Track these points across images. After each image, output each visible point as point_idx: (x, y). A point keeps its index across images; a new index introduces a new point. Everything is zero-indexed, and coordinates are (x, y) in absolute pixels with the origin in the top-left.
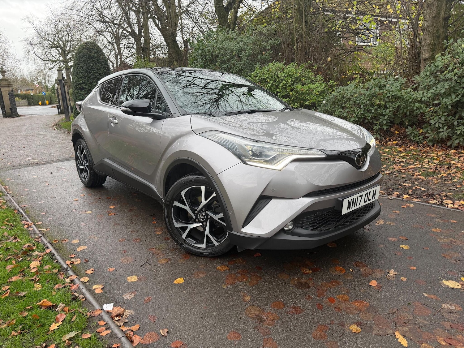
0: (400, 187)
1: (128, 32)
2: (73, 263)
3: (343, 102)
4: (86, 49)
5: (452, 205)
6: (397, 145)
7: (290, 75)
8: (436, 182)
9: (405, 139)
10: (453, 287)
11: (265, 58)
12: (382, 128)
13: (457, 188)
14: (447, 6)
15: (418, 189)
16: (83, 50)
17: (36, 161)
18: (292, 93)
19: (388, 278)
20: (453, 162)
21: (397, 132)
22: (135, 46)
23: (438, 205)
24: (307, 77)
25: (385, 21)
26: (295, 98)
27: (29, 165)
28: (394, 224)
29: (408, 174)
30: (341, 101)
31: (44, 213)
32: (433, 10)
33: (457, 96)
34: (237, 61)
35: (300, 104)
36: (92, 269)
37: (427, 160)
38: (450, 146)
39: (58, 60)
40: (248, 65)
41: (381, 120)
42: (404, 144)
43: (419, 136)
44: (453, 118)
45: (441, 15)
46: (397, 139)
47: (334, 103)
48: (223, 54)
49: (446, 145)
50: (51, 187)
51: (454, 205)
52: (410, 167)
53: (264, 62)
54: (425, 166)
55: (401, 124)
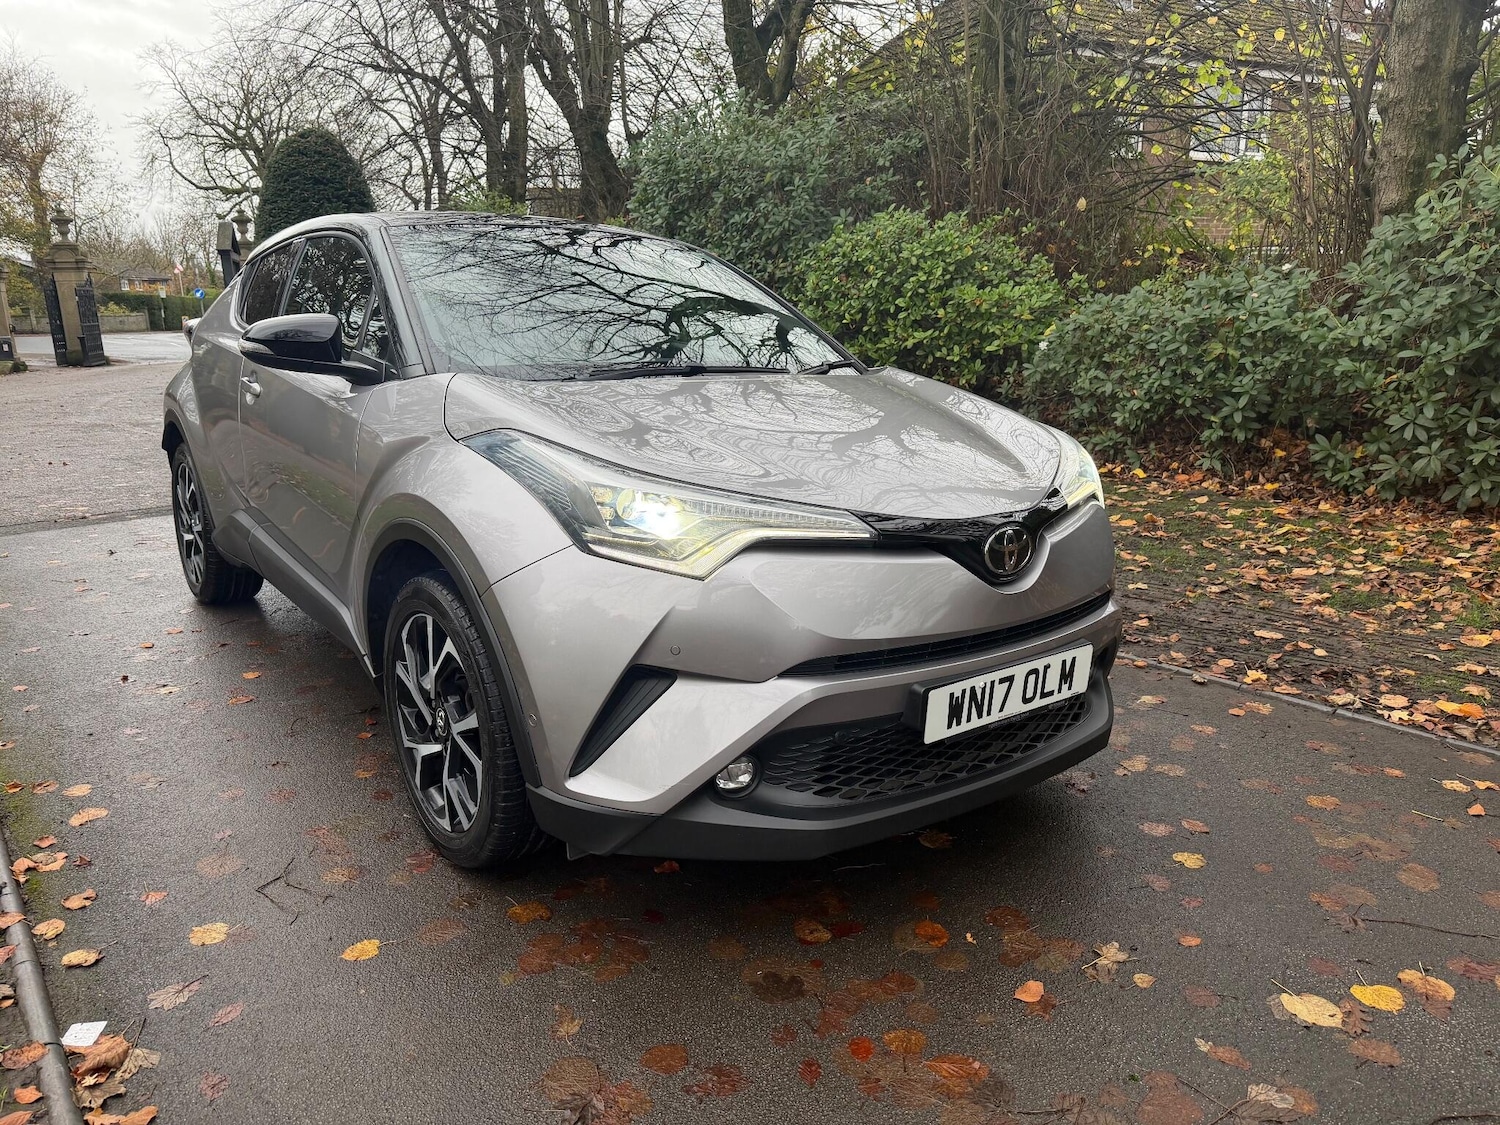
0: (1243, 641)
1: (461, 103)
2: (34, 869)
3: (1107, 345)
4: (301, 153)
5: (1404, 715)
6: (1276, 495)
7: (941, 253)
8: (1371, 628)
9: (1306, 477)
10: (1310, 1020)
11: (871, 196)
12: (1230, 437)
13: (1437, 651)
14: (1464, 33)
15: (1305, 650)
16: (289, 155)
17: (80, 511)
18: (946, 313)
19: (1091, 971)
20: (1448, 561)
21: (1280, 453)
22: (482, 149)
23: (1358, 711)
24: (997, 261)
25: (1276, 81)
26: (956, 330)
27: (53, 523)
28: (1180, 771)
29: (1283, 599)
30: (1099, 343)
31: (22, 688)
32: (1418, 45)
33: (1476, 335)
34: (776, 205)
35: (972, 350)
36: (90, 893)
37: (1361, 551)
38: (1452, 506)
39: (244, 188)
40: (812, 217)
41: (1225, 411)
42: (1303, 494)
43: (1353, 468)
44: (1464, 411)
45: (1445, 63)
46: (1281, 476)
47: (1076, 349)
48: (731, 179)
49: (1438, 500)
50: (90, 598)
51: (1411, 714)
52: (1297, 572)
53: (866, 209)
54: (1347, 572)
55: (1295, 425)
